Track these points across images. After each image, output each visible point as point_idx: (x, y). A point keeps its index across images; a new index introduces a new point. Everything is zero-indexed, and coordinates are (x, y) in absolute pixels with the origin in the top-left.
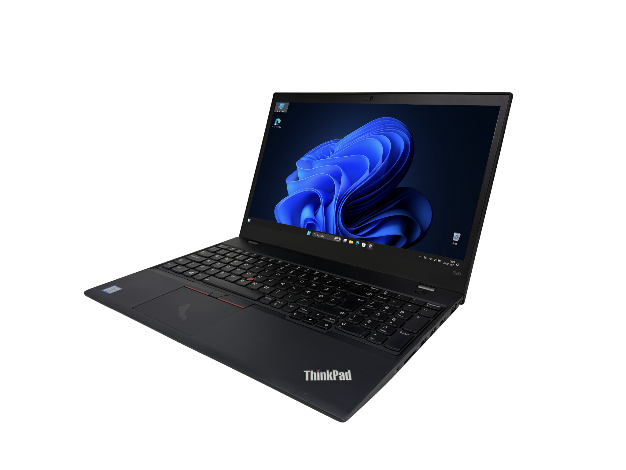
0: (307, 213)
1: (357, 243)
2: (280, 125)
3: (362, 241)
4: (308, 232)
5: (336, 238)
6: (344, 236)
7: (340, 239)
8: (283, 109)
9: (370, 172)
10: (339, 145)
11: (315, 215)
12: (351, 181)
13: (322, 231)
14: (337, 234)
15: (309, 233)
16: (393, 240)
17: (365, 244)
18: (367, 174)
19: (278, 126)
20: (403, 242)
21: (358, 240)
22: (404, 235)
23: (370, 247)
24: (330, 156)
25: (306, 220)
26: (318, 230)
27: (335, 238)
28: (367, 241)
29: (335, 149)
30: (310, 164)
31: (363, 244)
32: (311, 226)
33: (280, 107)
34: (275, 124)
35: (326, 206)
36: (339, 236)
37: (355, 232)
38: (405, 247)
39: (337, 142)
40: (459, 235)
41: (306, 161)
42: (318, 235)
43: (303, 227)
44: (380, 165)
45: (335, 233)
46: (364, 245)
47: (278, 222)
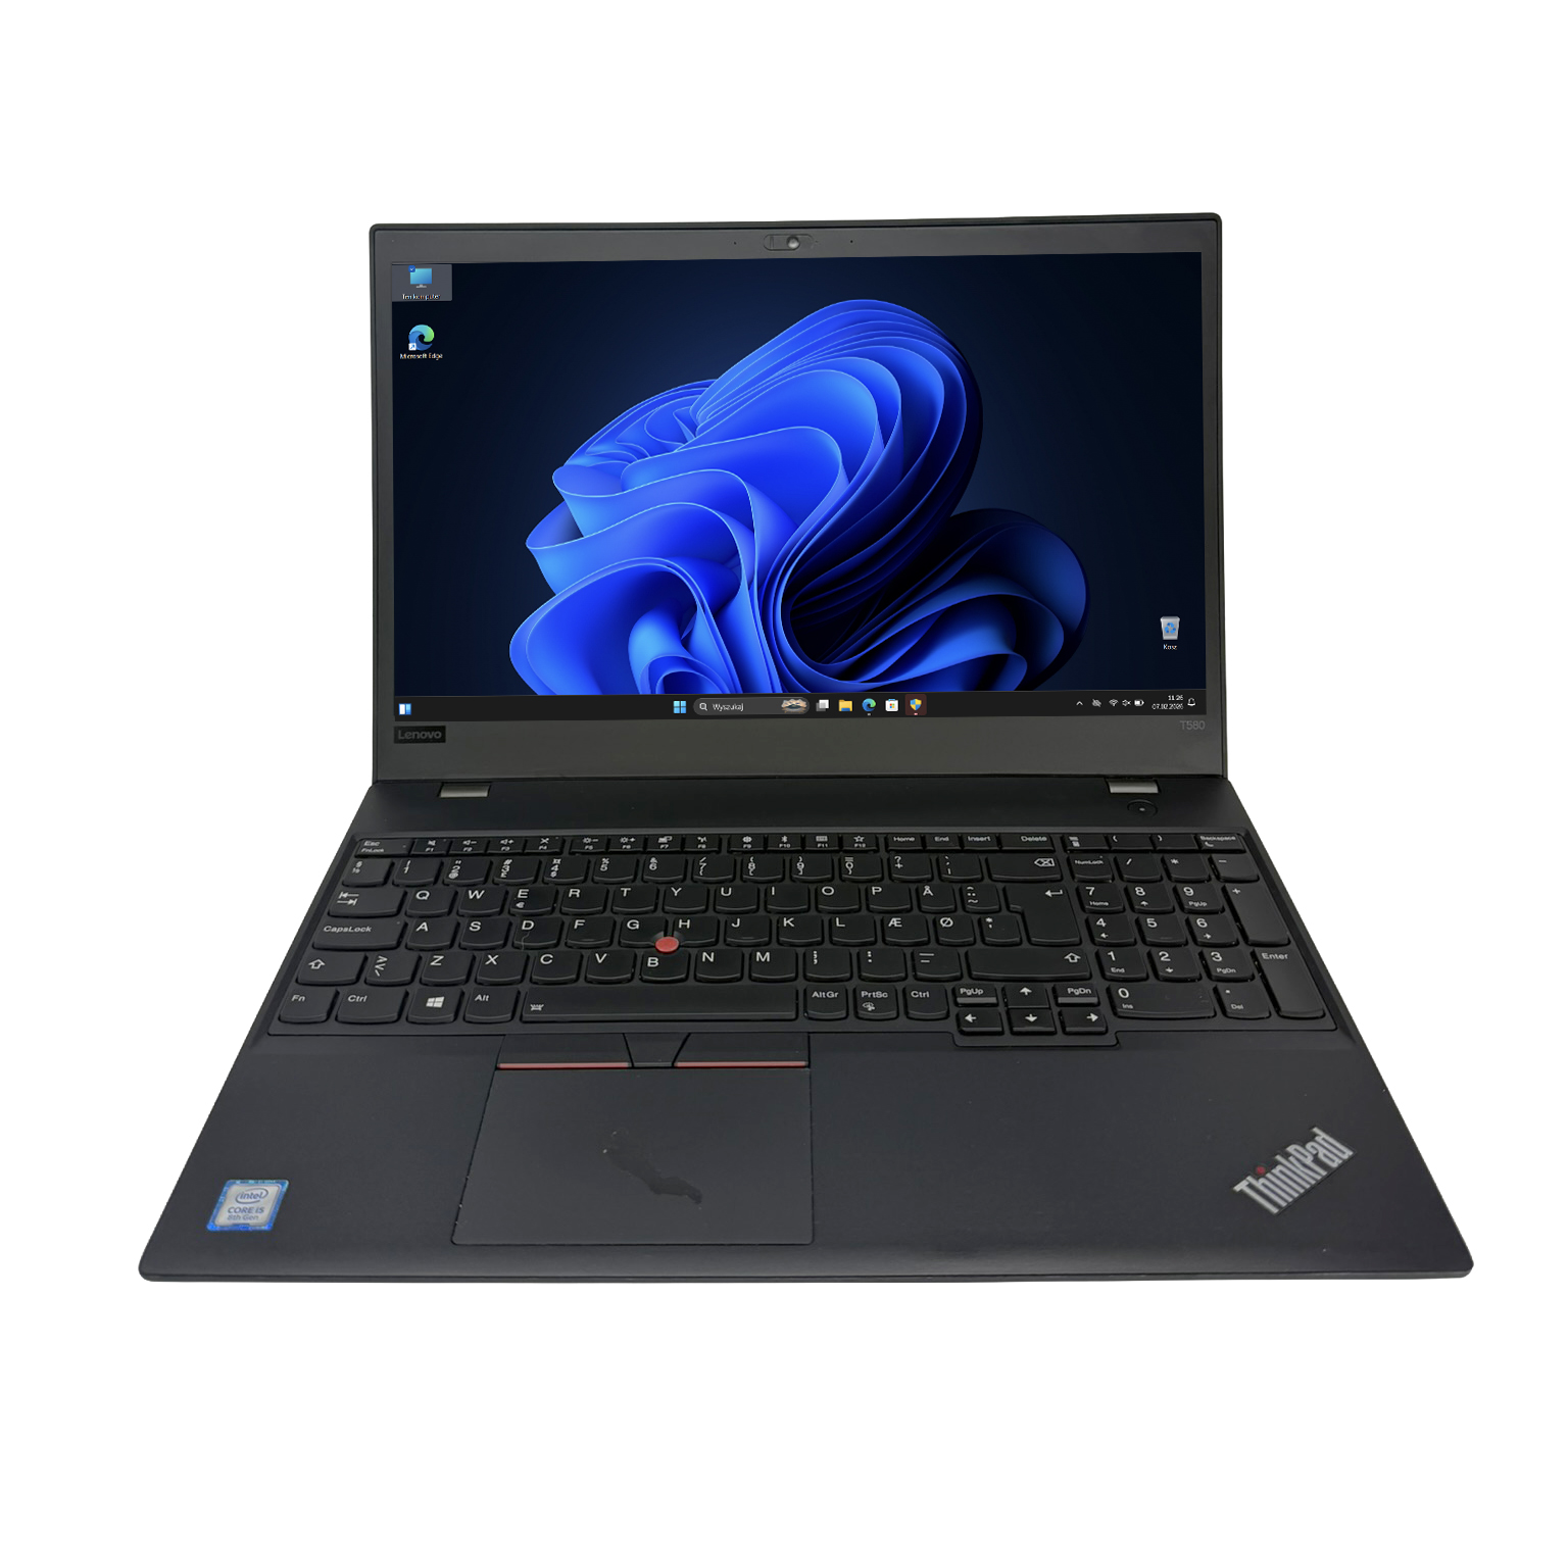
0: (649, 643)
1: (869, 705)
2: (435, 346)
3: (881, 695)
4: (676, 703)
5: (786, 704)
6: (813, 692)
7: (802, 704)
8: (429, 287)
9: (850, 476)
10: (708, 405)
11: (686, 643)
12: (791, 515)
13: (728, 692)
14: (789, 690)
15: (679, 706)
16: (983, 672)
17: (896, 703)
18: (840, 485)
19: (426, 352)
20: (1018, 672)
21: (870, 693)
22: (1014, 651)
23: (913, 707)
24: (685, 441)
25: (654, 667)
26: (712, 689)
27: (784, 705)
28: (902, 691)
29: (700, 414)
30: (611, 476)
31: (888, 703)
32: (682, 681)
33: (412, 282)
34: (412, 347)
35: (720, 608)
36: (796, 697)
37: (850, 673)
38: (1027, 684)
39: (700, 393)
40: (1175, 621)
41: (595, 468)
42: (716, 706)
43: (648, 692)
44: (877, 451)
45: (779, 690)
46: (892, 705)
47: (540, 692)
